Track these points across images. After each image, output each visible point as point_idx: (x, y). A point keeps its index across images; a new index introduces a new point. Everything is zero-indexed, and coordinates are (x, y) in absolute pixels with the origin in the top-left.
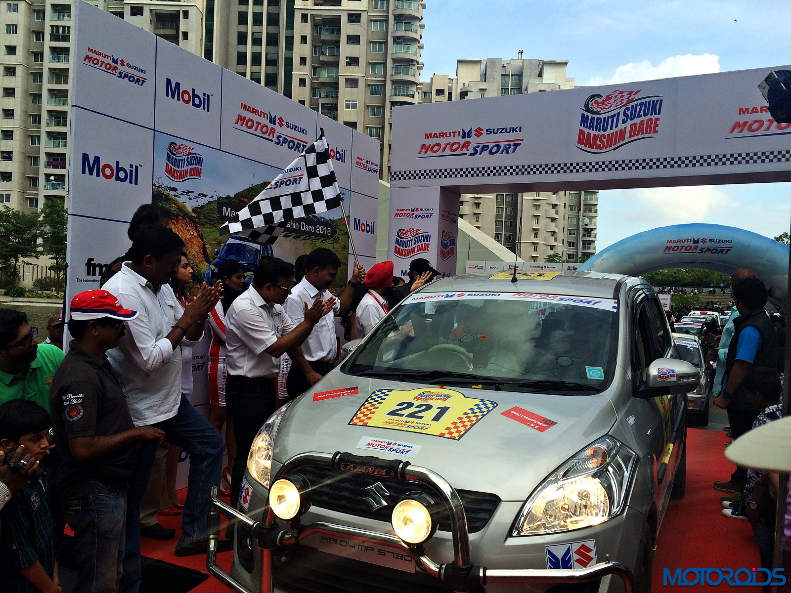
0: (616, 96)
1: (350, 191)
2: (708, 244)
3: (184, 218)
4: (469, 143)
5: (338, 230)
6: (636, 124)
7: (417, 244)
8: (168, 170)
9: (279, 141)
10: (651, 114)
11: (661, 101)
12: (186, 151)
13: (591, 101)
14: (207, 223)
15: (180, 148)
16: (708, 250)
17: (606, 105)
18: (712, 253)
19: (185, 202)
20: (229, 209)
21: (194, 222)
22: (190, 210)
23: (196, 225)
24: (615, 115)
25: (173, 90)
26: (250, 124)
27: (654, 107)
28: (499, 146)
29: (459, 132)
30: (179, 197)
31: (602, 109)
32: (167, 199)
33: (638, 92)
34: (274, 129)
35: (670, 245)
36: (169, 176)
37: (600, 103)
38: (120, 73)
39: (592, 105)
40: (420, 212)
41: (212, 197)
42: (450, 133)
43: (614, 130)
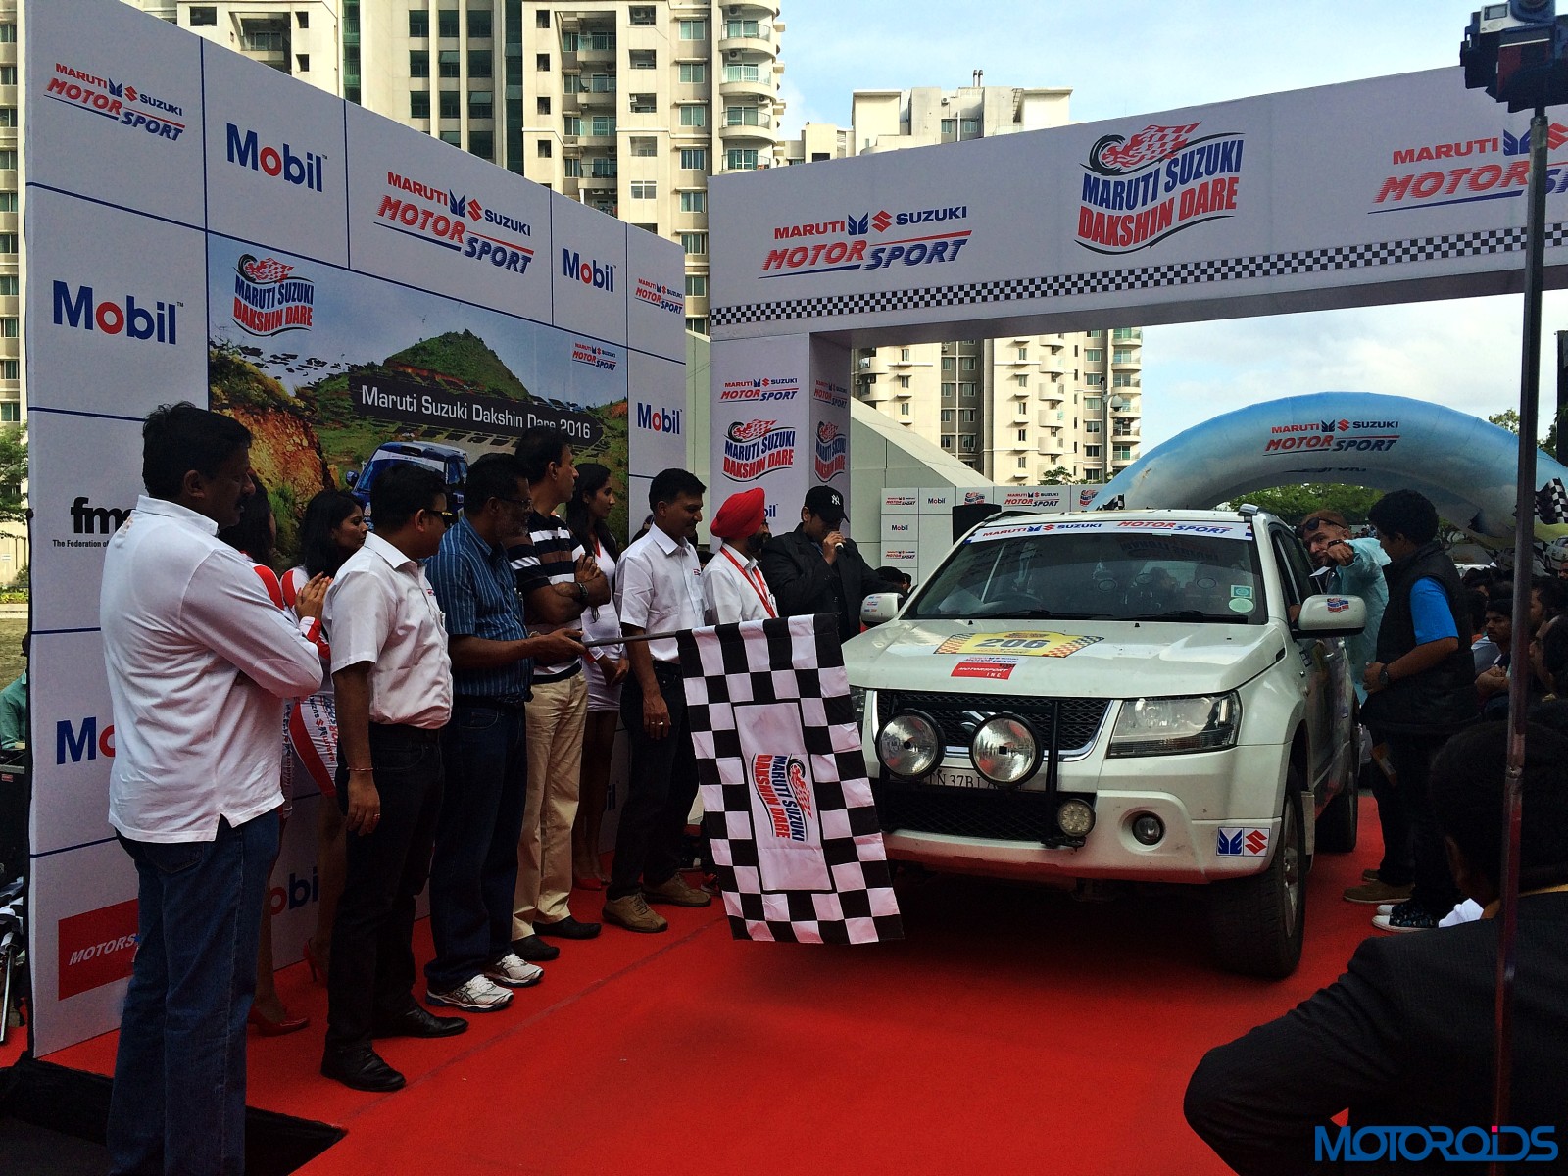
0: (1152, 136)
1: (628, 348)
2: (1351, 433)
3: (278, 409)
4: (864, 244)
5: (605, 429)
6: (1192, 191)
7: (768, 452)
8: (240, 312)
9: (474, 248)
10: (1222, 171)
11: (1240, 143)
12: (276, 273)
13: (1102, 150)
14: (328, 419)
15: (263, 265)
16: (1352, 443)
17: (1132, 156)
18: (1359, 448)
19: (280, 378)
20: (375, 389)
21: (301, 417)
22: (291, 393)
23: (304, 424)
24: (1150, 175)
25: (243, 147)
26: (409, 215)
27: (1226, 155)
28: (923, 248)
29: (843, 223)
30: (267, 367)
31: (1124, 164)
32: (241, 371)
33: (1193, 127)
34: (462, 225)
35: (1277, 437)
36: (242, 324)
37: (1120, 153)
38: (127, 114)
39: (1104, 157)
40: (771, 388)
41: (336, 366)
42: (825, 225)
43: (1150, 205)
